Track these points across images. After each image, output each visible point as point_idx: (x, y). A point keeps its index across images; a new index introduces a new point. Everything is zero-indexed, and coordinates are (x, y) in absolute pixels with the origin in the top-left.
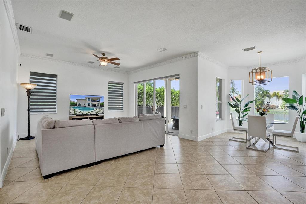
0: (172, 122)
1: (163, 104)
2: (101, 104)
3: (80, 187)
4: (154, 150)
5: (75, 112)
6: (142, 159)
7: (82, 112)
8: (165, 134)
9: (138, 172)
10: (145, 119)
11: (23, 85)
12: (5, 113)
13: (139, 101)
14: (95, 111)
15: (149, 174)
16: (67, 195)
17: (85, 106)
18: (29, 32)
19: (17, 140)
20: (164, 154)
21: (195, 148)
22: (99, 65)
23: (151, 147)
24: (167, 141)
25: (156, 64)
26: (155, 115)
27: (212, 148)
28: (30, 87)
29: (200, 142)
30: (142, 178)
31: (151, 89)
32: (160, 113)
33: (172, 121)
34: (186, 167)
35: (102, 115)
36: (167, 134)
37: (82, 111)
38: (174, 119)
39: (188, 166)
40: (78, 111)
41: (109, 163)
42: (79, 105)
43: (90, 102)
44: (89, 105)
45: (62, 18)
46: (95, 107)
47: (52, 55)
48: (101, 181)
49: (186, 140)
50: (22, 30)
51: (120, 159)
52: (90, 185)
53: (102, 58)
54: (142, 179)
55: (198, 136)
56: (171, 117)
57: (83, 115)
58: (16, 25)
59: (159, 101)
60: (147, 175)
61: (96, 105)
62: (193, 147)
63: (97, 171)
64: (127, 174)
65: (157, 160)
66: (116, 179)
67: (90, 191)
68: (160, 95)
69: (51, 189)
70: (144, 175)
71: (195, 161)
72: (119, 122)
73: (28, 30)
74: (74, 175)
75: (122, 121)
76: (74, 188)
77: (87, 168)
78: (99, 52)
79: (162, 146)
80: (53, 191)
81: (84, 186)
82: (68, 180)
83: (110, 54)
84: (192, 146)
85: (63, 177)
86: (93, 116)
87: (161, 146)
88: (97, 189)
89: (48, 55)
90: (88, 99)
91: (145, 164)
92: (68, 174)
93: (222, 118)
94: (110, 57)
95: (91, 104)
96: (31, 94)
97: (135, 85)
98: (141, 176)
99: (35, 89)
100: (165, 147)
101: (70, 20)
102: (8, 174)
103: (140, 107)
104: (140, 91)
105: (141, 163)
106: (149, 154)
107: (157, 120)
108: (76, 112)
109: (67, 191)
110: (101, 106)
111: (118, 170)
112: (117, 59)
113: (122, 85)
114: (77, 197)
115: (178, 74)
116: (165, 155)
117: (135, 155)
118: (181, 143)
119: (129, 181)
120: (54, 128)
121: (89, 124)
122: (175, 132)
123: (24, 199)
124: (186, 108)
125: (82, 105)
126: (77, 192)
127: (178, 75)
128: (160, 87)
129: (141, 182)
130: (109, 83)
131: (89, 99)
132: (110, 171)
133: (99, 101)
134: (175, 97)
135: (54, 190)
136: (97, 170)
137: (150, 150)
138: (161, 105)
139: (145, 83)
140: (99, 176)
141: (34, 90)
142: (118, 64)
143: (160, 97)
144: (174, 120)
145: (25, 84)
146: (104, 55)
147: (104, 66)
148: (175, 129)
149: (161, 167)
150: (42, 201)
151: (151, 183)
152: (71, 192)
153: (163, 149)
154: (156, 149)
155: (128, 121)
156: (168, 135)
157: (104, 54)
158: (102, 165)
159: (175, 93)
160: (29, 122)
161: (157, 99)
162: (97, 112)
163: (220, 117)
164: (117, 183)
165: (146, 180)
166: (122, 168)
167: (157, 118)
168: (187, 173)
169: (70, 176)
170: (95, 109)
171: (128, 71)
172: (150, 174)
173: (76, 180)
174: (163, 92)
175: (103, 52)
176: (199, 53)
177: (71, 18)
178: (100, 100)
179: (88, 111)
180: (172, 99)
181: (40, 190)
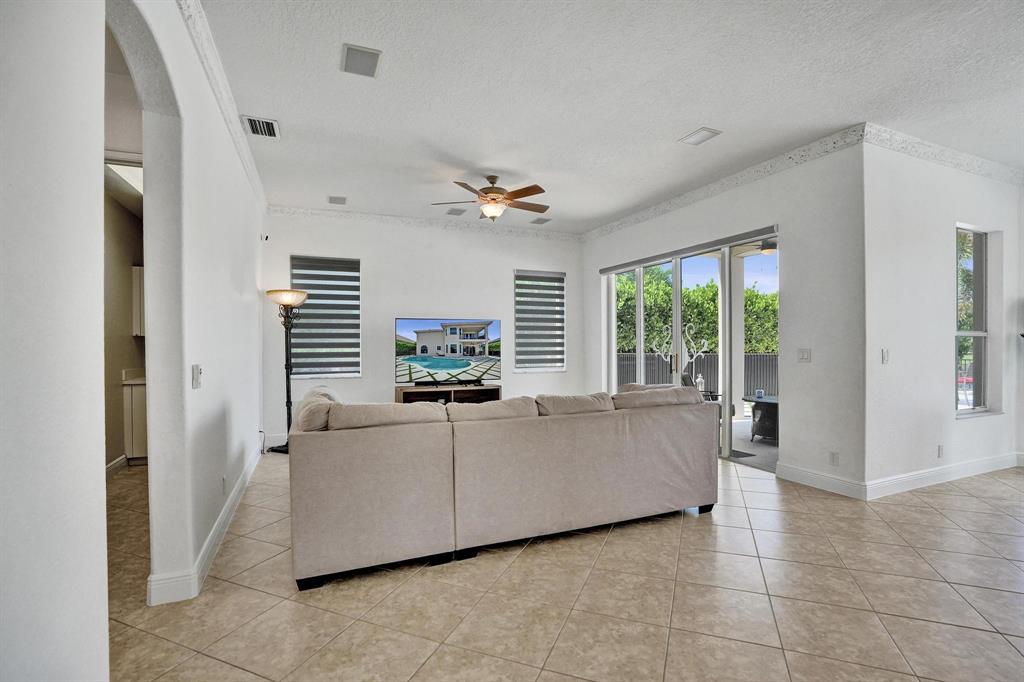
0: (751, 414)
1: (713, 345)
2: (490, 347)
3: (395, 640)
4: (671, 522)
5: (410, 373)
6: (623, 558)
7: (431, 375)
8: (720, 461)
9: (605, 612)
10: (637, 403)
11: (271, 296)
12: (202, 378)
13: (625, 337)
14: (474, 369)
15: (646, 629)
16: (351, 660)
17: (440, 352)
18: (275, 135)
19: (262, 452)
20: (715, 545)
21: (854, 530)
22: (481, 218)
23: (661, 512)
24: (727, 490)
25: (679, 195)
26: (676, 391)
27: (939, 539)
28: (290, 298)
29: (874, 503)
30: (618, 642)
31: (666, 294)
32: (700, 379)
33: (751, 410)
34: (810, 616)
35: (496, 383)
36: (728, 459)
37: (432, 371)
38: (757, 403)
39: (820, 614)
40: (421, 372)
41: (501, 558)
42: (423, 351)
43: (456, 340)
44: (453, 351)
45: (350, 71)
46: (472, 358)
47: (341, 201)
48: (464, 628)
49: (809, 489)
50: (258, 133)
51: (544, 547)
52: (428, 638)
53: (486, 191)
54: (617, 647)
55: (863, 479)
56: (746, 394)
57: (436, 383)
58: (242, 122)
59: (697, 336)
60: (639, 628)
61: (474, 348)
62: (842, 525)
63: (460, 584)
64: (560, 614)
65: (681, 566)
66: (518, 627)
67: (424, 660)
68: (700, 313)
69: (312, 629)
70: (627, 629)
71: (859, 597)
72: (540, 414)
73: (269, 129)
74: (384, 588)
75: (551, 410)
76: (378, 640)
77: (427, 568)
78: (477, 173)
79: (706, 509)
80: (317, 637)
81: (407, 638)
82: (365, 604)
83: (511, 174)
84: (841, 519)
85: (351, 592)
86: (465, 388)
87: (700, 508)
88: (448, 658)
89: (333, 200)
90: (449, 331)
91: (635, 579)
92: (369, 583)
93: (987, 403)
94: (510, 188)
95: (458, 349)
96: (295, 321)
97: (604, 278)
98: (614, 632)
99: (304, 306)
100: (716, 513)
101: (373, 76)
102: (220, 555)
103: (628, 359)
104: (627, 300)
105: (620, 573)
106: (651, 539)
107: (685, 407)
108: (414, 376)
109: (354, 647)
110: (490, 353)
111: (530, 593)
112: (535, 190)
113: (561, 280)
114: (381, 676)
115: (773, 227)
116: (718, 549)
117: (597, 536)
118: (785, 501)
119: (563, 645)
120: (326, 428)
121: (433, 417)
122: (762, 452)
123: (236, 649)
124: (809, 360)
125: (432, 350)
126: (381, 658)
127: (770, 229)
128: (703, 285)
129: (612, 657)
130: (518, 278)
131: (453, 331)
132: (501, 592)
133: (483, 337)
134: (761, 317)
135: (319, 635)
136: (459, 581)
137: (657, 521)
138: (705, 349)
139: (639, 270)
140: (462, 605)
141: (302, 311)
142: (542, 209)
143: (700, 318)
144: (758, 406)
145: (276, 291)
146: (492, 183)
147: (493, 218)
148: (760, 442)
149: (700, 601)
150: (279, 667)
151: (653, 671)
152: (365, 655)
153: (710, 523)
154: (681, 521)
155: (572, 411)
156: (732, 463)
157: (492, 179)
158: (479, 563)
159: (762, 305)
160: (289, 403)
161: (690, 328)
162: (479, 374)
163: (979, 400)
164: (520, 648)
165: (635, 653)
166: (547, 586)
167: (684, 399)
168: (818, 652)
169: (373, 591)
170: (473, 364)
171: (580, 232)
172: (652, 629)
173: (388, 608)
174: (713, 300)
175: (491, 170)
176: (867, 129)
177: (375, 65)
178: (486, 332)
179: (451, 372)
180: (748, 328)
181: (281, 628)
